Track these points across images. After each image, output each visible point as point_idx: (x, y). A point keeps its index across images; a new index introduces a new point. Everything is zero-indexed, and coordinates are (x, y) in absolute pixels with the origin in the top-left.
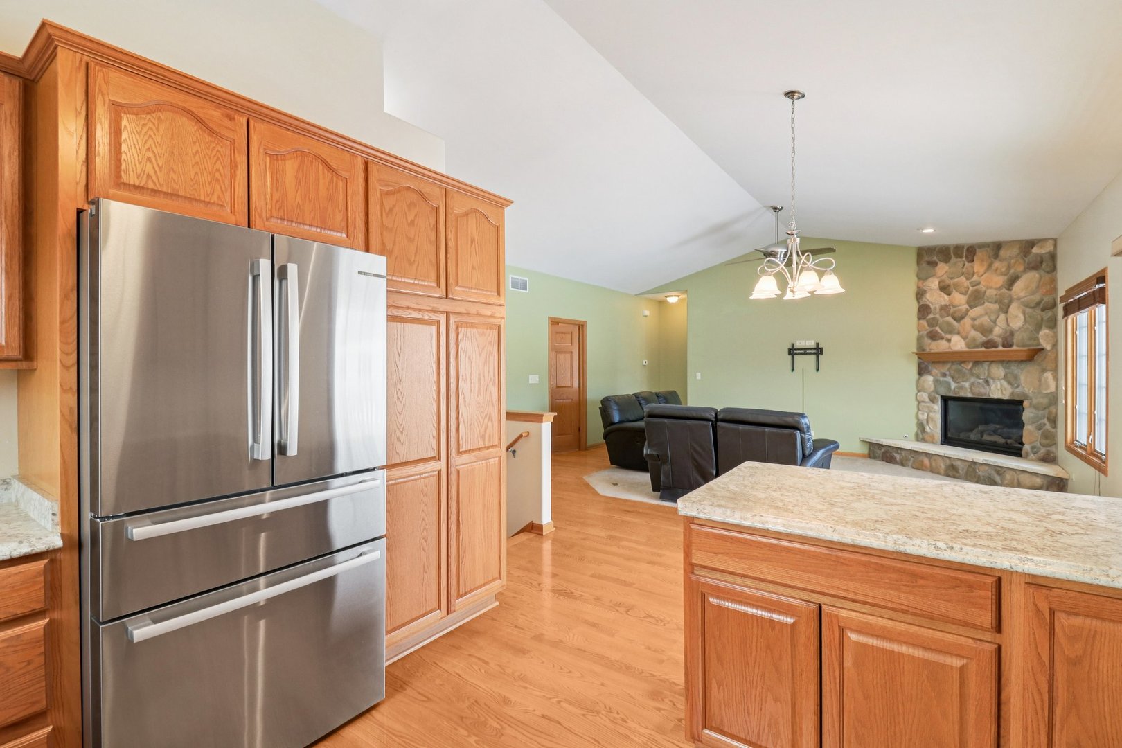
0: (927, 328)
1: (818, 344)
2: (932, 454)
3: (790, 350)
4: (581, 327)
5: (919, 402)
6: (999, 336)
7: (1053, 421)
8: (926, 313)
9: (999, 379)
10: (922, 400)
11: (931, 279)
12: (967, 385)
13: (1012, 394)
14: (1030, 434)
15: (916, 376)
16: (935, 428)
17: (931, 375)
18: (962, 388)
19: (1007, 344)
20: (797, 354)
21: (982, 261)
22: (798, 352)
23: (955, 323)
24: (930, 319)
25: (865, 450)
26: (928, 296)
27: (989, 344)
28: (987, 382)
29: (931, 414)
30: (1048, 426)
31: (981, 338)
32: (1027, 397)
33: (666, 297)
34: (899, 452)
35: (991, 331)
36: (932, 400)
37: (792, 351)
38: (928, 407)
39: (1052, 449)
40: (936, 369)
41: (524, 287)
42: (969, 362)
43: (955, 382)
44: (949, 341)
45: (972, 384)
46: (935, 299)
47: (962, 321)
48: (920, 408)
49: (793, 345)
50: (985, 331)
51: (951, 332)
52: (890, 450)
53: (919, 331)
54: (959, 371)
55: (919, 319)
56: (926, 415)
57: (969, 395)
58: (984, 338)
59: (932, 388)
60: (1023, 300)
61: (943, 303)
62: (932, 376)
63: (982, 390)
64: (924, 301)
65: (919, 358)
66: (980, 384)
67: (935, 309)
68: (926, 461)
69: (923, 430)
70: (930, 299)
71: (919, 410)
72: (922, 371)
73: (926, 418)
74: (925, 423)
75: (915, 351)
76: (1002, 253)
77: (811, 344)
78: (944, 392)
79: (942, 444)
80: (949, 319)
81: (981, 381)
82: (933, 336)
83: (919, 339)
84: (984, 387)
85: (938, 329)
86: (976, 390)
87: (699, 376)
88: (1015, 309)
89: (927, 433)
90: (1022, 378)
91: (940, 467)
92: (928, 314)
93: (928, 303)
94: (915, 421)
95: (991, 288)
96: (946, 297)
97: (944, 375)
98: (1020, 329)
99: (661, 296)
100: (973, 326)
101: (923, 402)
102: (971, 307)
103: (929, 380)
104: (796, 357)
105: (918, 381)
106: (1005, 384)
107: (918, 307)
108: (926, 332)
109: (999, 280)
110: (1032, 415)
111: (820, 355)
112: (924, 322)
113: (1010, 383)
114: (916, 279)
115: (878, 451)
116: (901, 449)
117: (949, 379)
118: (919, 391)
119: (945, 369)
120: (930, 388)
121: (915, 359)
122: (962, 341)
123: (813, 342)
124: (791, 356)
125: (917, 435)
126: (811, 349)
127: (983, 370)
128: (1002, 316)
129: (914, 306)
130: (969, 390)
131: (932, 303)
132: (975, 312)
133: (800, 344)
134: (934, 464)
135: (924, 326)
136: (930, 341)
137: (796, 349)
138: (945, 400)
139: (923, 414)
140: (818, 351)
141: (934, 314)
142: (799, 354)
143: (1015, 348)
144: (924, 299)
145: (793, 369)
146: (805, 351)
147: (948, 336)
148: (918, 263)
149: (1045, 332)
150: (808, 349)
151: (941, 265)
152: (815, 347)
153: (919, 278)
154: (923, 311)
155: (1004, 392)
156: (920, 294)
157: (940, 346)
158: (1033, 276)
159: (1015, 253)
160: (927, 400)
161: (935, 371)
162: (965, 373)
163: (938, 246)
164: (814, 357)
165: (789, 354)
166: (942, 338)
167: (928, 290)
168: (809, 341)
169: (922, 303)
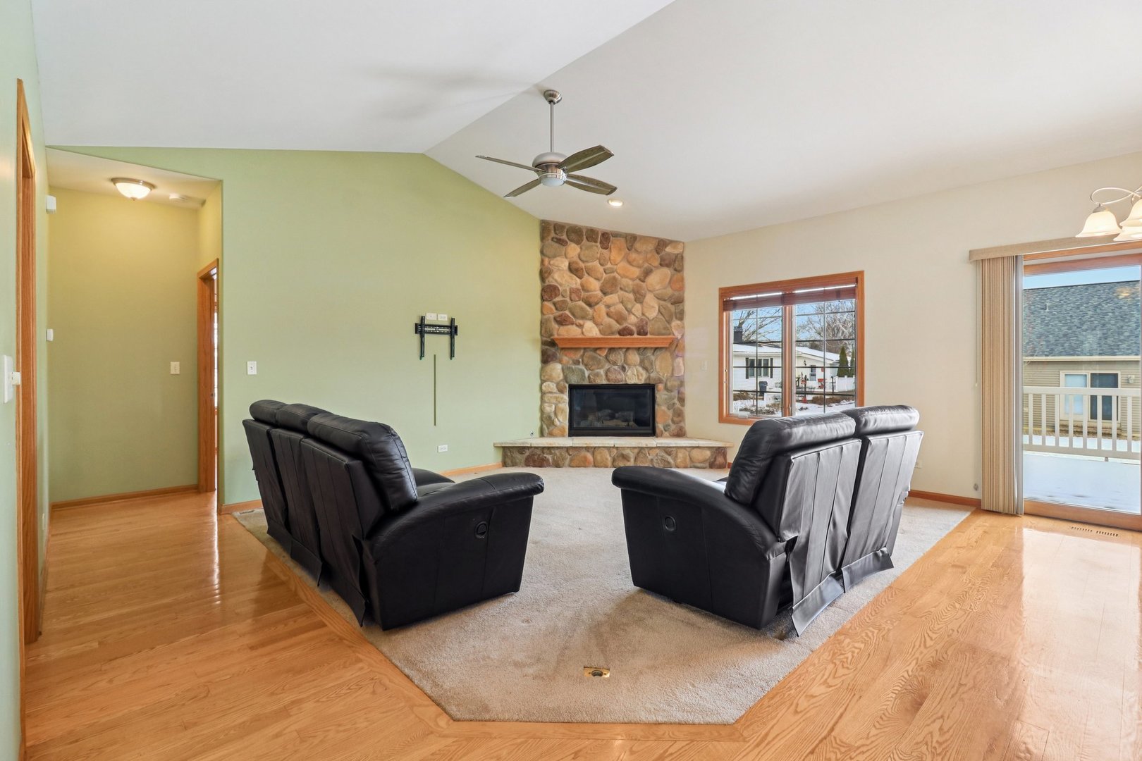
0: (554, 311)
1: (452, 320)
2: (599, 447)
3: (418, 326)
5: (544, 393)
6: (635, 325)
7: (682, 400)
8: (551, 296)
9: (635, 366)
10: (547, 390)
11: (559, 258)
12: (602, 372)
13: (649, 378)
14: (663, 414)
15: (539, 365)
16: (563, 421)
17: (560, 362)
18: (597, 375)
19: (642, 332)
20: (427, 332)
21: (620, 250)
22: (429, 329)
23: (588, 308)
24: (557, 301)
25: (499, 459)
26: (555, 276)
27: (625, 332)
28: (623, 369)
29: (560, 405)
30: (678, 405)
31: (617, 327)
32: (660, 381)
34: (552, 452)
35: (625, 319)
36: (561, 391)
37: (421, 328)
38: (556, 398)
39: (682, 424)
40: (566, 355)
42: (605, 348)
43: (588, 369)
44: (580, 326)
45: (607, 373)
46: (563, 279)
47: (596, 307)
48: (546, 400)
49: (423, 319)
50: (620, 319)
51: (583, 318)
53: (543, 315)
54: (593, 358)
55: (543, 299)
56: (554, 406)
57: (605, 382)
58: (618, 325)
59: (561, 377)
60: (657, 292)
61: (574, 286)
62: (561, 364)
63: (619, 377)
64: (550, 281)
66: (616, 370)
67: (565, 291)
69: (551, 424)
70: (557, 280)
71: (543, 402)
72: (546, 359)
73: (553, 410)
74: (553, 415)
76: (637, 245)
77: (444, 319)
78: (575, 380)
80: (581, 303)
81: (616, 367)
82: (562, 321)
83: (543, 323)
84: (620, 373)
85: (567, 312)
86: (612, 376)
87: (252, 368)
88: (650, 299)
89: (556, 426)
90: (658, 364)
91: (607, 459)
92: (555, 295)
93: (555, 284)
94: (538, 415)
95: (626, 277)
96: (578, 280)
97: (577, 363)
98: (653, 319)
100: (608, 315)
101: (549, 392)
102: (605, 294)
103: (556, 369)
104: (426, 336)
105: (542, 370)
106: (640, 369)
107: (541, 286)
108: (552, 316)
109: (636, 272)
110: (666, 396)
111: (455, 336)
112: (550, 305)
113: (645, 369)
114: (539, 255)
116: (555, 448)
117: (582, 367)
118: (543, 381)
119: (578, 356)
120: (559, 377)
122: (596, 327)
123: (446, 316)
124: (419, 336)
125: (541, 430)
126: (444, 326)
127: (619, 357)
128: (638, 306)
129: (537, 286)
130: (604, 377)
131: (561, 285)
132: (608, 299)
133: (431, 318)
135: (550, 309)
136: (558, 326)
137: (426, 326)
138: (573, 388)
139: (550, 406)
140: (452, 330)
141: (563, 296)
142: (430, 332)
143: (649, 336)
144: (550, 279)
145: (422, 356)
146: (437, 329)
147: (581, 322)
148: (543, 238)
149: (675, 323)
150: (440, 326)
151: (573, 245)
152: (448, 323)
153: (543, 255)
154: (548, 292)
155: (640, 377)
156: (544, 274)
157: (571, 331)
158: (667, 271)
159: (650, 249)
160: (555, 390)
161: (565, 359)
162: (600, 359)
163: (568, 224)
164: (446, 338)
165: (418, 331)
166: (572, 324)
167: (555, 270)
168: (442, 315)
169: (547, 283)
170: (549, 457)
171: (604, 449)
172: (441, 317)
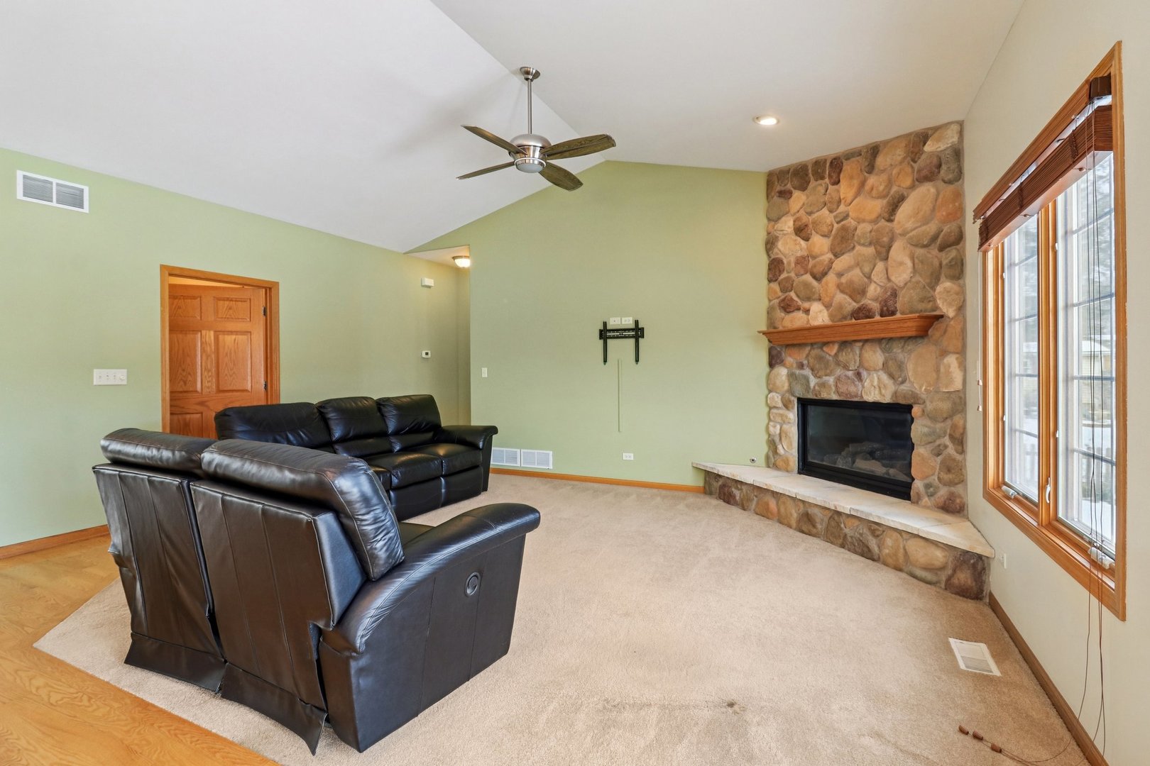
0: (780, 294)
1: (637, 322)
2: (781, 494)
3: (601, 331)
4: (269, 289)
5: (771, 408)
6: (876, 300)
7: (960, 441)
8: (777, 273)
9: (875, 370)
10: (774, 404)
11: (784, 219)
12: (831, 380)
13: (895, 394)
14: (923, 463)
15: (767, 369)
16: (790, 449)
17: (784, 366)
18: (823, 385)
19: (888, 311)
20: (610, 338)
21: (851, 178)
22: (612, 334)
23: (815, 283)
24: (782, 280)
25: (700, 483)
26: (780, 245)
27: (862, 313)
28: (859, 375)
29: (785, 427)
30: (951, 450)
31: (851, 305)
32: (917, 399)
33: (454, 258)
34: (739, 486)
35: (863, 292)
36: (787, 405)
37: (605, 334)
38: (782, 415)
39: (958, 489)
40: (790, 356)
41: (77, 200)
42: (833, 342)
43: (815, 376)
44: (807, 311)
45: (838, 379)
46: (790, 248)
47: (824, 280)
48: (772, 417)
49: (605, 324)
50: (857, 292)
51: (809, 299)
52: (728, 483)
53: (770, 301)
54: (820, 359)
55: (770, 281)
56: (778, 427)
57: (835, 397)
58: (854, 304)
59: (786, 387)
60: (911, 234)
61: (799, 254)
62: (787, 368)
63: (852, 389)
64: (775, 253)
65: (770, 341)
66: (849, 378)
67: (789, 263)
68: (773, 504)
69: (775, 451)
70: (782, 249)
71: (770, 420)
72: (774, 361)
73: (778, 432)
74: (777, 439)
75: (764, 328)
76: (881, 161)
77: (628, 322)
78: (800, 392)
79: (799, 473)
80: (808, 278)
81: (850, 374)
82: (787, 306)
83: (770, 311)
84: (854, 383)
85: (792, 294)
86: (843, 389)
87: (485, 373)
88: (899, 252)
89: (780, 456)
90: (910, 367)
91: (791, 515)
92: (781, 272)
93: (780, 256)
94: (766, 437)
95: (864, 221)
96: (803, 242)
97: (801, 366)
98: (906, 284)
100: (840, 287)
101: (775, 407)
102: (836, 256)
103: (782, 372)
104: (610, 342)
105: (769, 375)
106: (884, 377)
107: (768, 262)
108: (776, 301)
109: (876, 206)
110: (926, 430)
111: (640, 340)
112: (775, 286)
113: (891, 376)
114: (765, 221)
115: (715, 484)
116: (741, 483)
117: (807, 372)
118: (770, 391)
119: (802, 355)
120: (783, 387)
121: (764, 343)
122: (825, 311)
123: (631, 319)
124: (602, 341)
125: (767, 458)
126: (629, 330)
127: (852, 356)
128: (880, 266)
129: (764, 262)
130: (834, 388)
131: (785, 256)
132: (840, 264)
133: (614, 323)
134: (782, 510)
135: (776, 293)
136: (783, 314)
137: (610, 331)
138: (804, 404)
139: (775, 427)
140: (637, 332)
141: (788, 272)
142: (614, 337)
143: (898, 315)
144: (775, 250)
145: (605, 361)
146: (621, 333)
147: (806, 305)
148: (768, 196)
149: (946, 285)
150: (625, 330)
151: (796, 194)
152: (633, 326)
153: (769, 219)
154: (775, 267)
155: (883, 391)
156: (770, 244)
157: (796, 320)
158: (927, 190)
159: (899, 158)
160: (780, 405)
161: (790, 360)
162: (828, 361)
163: (792, 165)
164: (632, 341)
165: (601, 337)
166: (798, 309)
167: (780, 236)
168: (627, 318)
169: (773, 257)
170: (737, 493)
171: (788, 499)
172: (625, 321)
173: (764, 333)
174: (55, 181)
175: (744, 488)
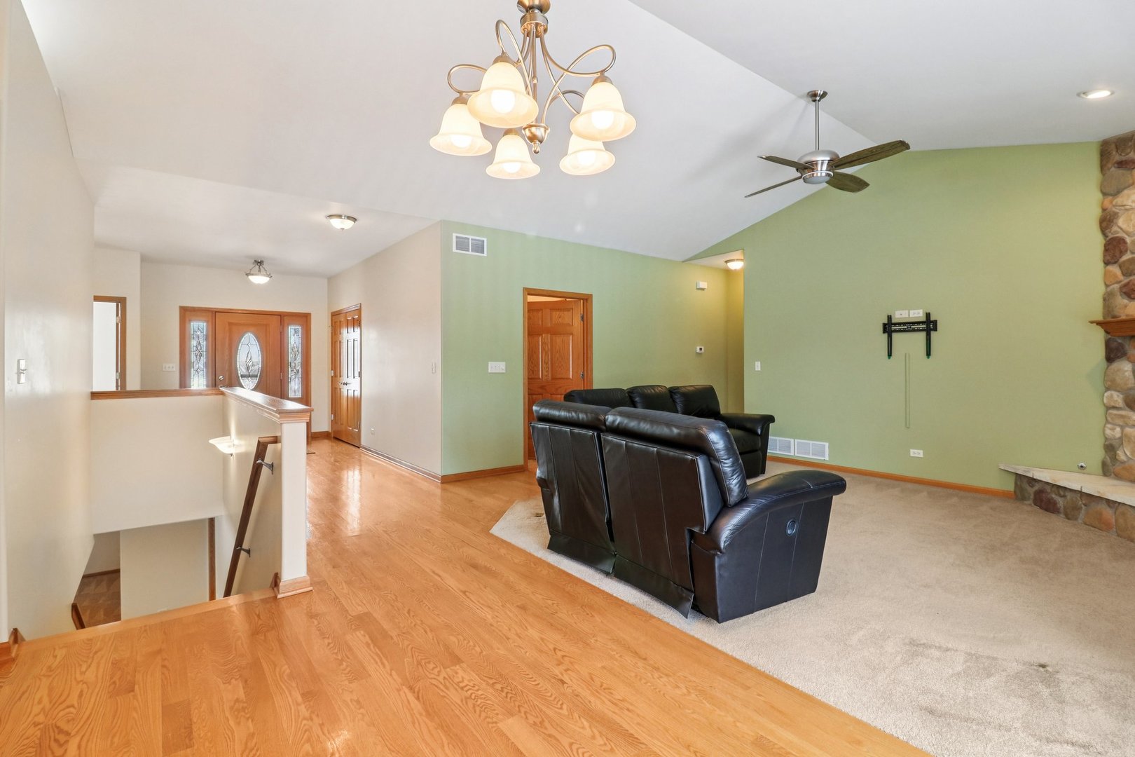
0: (1122, 278)
1: (928, 315)
2: (1120, 503)
3: (885, 325)
4: (586, 299)
5: (1108, 408)
8: (1117, 254)
10: (1112, 404)
11: (1126, 192)
15: (1104, 363)
17: (1128, 359)
20: (896, 331)
22: (897, 328)
24: (1124, 262)
25: (1010, 486)
26: (1121, 222)
29: (1128, 429)
33: (727, 262)
34: (1062, 493)
36: (1131, 405)
37: (889, 328)
38: (1122, 417)
41: (479, 248)
48: (1109, 419)
49: (889, 318)
52: (1048, 489)
53: (1107, 286)
55: (1107, 263)
56: (1118, 429)
59: (1131, 383)
62: (1130, 361)
64: (1115, 231)
65: (1107, 332)
68: (1108, 513)
69: (1114, 458)
70: (1124, 227)
71: (1107, 422)
72: (1112, 354)
73: (1118, 435)
74: (1116, 444)
75: (1100, 318)
77: (918, 314)
82: (1132, 292)
83: (1107, 299)
87: (758, 367)
89: (1120, 462)
91: (1133, 528)
92: (1122, 253)
93: (1121, 234)
94: (1101, 441)
99: (719, 261)
101: (1114, 408)
103: (1125, 367)
104: (895, 336)
105: (1106, 370)
107: (1104, 242)
108: (1116, 286)
111: (933, 334)
112: (1115, 269)
114: (1100, 196)
115: (1029, 488)
116: (1065, 488)
118: (1108, 389)
120: (1127, 384)
121: (1099, 336)
123: (921, 311)
124: (886, 335)
125: (1104, 464)
126: (918, 323)
129: (1098, 242)
131: (1128, 234)
133: (900, 315)
134: (1121, 521)
135: (1115, 276)
136: (1126, 301)
137: (895, 324)
139: (1113, 429)
140: (929, 325)
141: (1131, 253)
142: (900, 331)
144: (1115, 228)
145: (890, 355)
146: (909, 327)
148: (1103, 167)
150: (913, 323)
152: (924, 319)
153: (1105, 194)
154: (1114, 248)
156: (1107, 221)
160: (1121, 404)
164: (923, 334)
165: (885, 331)
167: (1121, 212)
168: (916, 311)
169: (1110, 236)
170: (1059, 500)
171: (1129, 509)
172: (914, 313)
173: (1098, 323)
174: (470, 237)
175: (1069, 495)
